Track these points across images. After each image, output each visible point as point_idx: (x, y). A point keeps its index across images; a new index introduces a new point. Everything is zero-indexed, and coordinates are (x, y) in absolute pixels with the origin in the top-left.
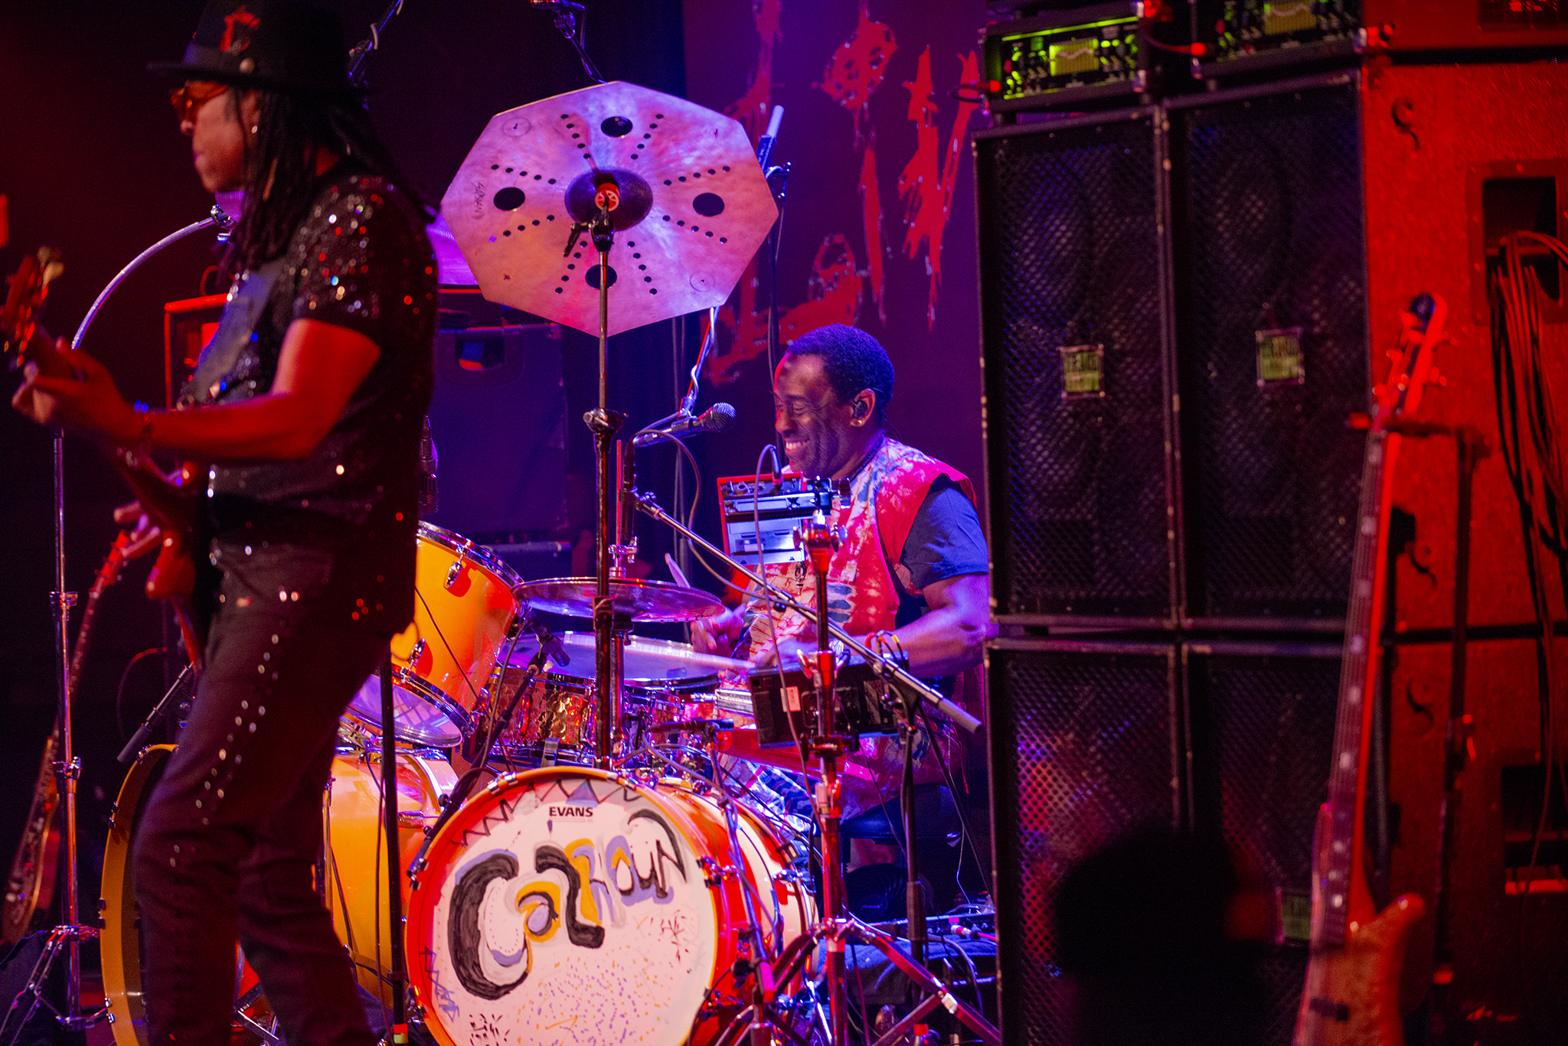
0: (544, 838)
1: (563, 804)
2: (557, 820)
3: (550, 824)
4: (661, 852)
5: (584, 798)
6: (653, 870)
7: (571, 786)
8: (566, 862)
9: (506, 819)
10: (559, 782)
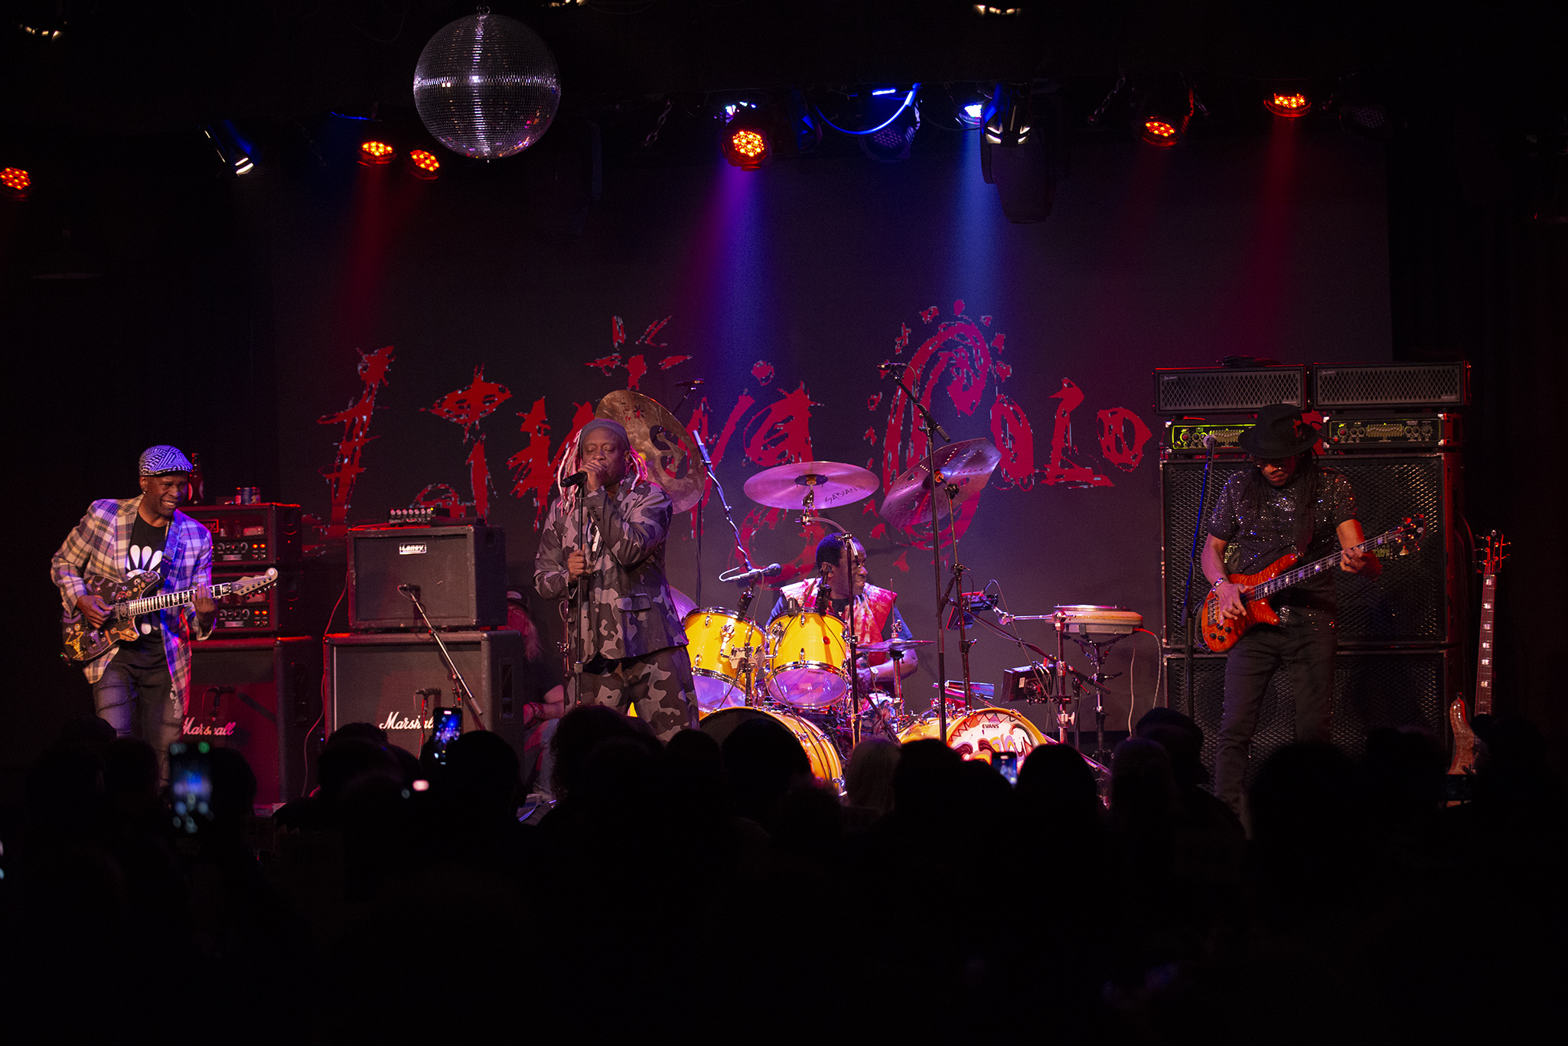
0: (982, 737)
1: (987, 723)
2: (986, 730)
3: (983, 731)
4: (1025, 741)
5: (995, 721)
6: (1023, 749)
7: (990, 716)
8: (990, 746)
9: (966, 730)
10: (985, 715)
